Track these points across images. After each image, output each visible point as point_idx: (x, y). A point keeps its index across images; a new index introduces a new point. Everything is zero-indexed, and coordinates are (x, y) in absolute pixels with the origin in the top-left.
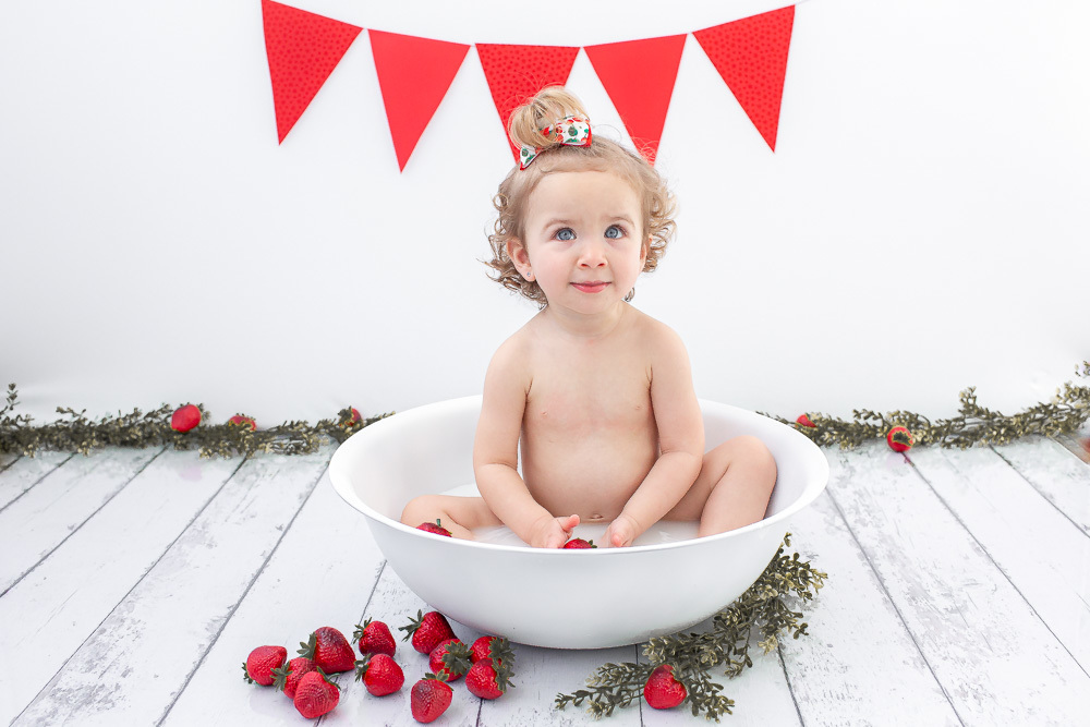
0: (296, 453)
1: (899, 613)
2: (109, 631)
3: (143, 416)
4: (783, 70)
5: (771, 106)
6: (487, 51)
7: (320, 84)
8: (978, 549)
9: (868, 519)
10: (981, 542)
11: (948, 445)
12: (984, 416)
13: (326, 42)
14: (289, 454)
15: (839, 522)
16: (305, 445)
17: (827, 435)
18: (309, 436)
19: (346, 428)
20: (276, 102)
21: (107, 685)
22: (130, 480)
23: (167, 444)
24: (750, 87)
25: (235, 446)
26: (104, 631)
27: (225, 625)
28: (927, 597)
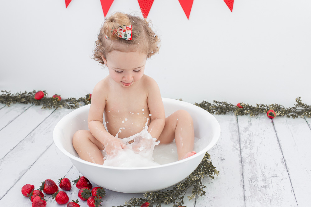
0: (71, 108)
3: (27, 93)
8: (283, 162)
9: (249, 146)
10: (285, 159)
11: (289, 117)
12: (304, 107)
14: (69, 108)
15: (238, 146)
16: (74, 106)
17: (246, 111)
18: (76, 103)
19: (87, 101)
22: (19, 116)
23: (33, 103)
25: (52, 106)
28: (257, 181)
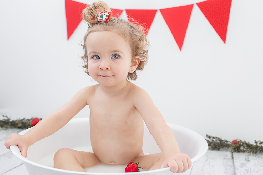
3: (25, 120)
4: (228, 15)
5: (224, 28)
17: (242, 148)
24: (216, 21)
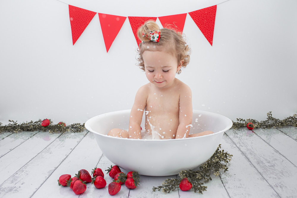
0: (77, 132)
1: (255, 167)
2: (19, 173)
4: (214, 23)
5: (211, 33)
6: (131, 19)
7: (85, 28)
8: (276, 152)
9: (243, 145)
10: (277, 150)
11: (264, 128)
12: (274, 120)
13: (86, 16)
14: (75, 132)
15: (235, 146)
16: (79, 130)
18: (81, 127)
20: (72, 33)
21: (17, 187)
23: (40, 130)
24: (205, 28)
25: (59, 130)
26: (17, 173)
27: (53, 172)
